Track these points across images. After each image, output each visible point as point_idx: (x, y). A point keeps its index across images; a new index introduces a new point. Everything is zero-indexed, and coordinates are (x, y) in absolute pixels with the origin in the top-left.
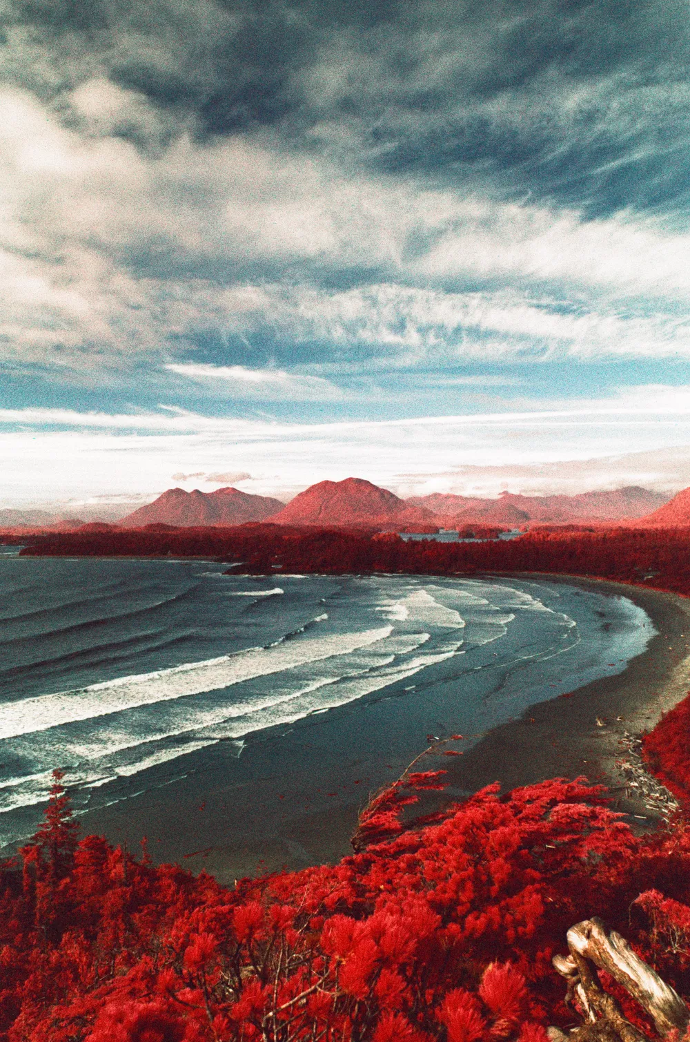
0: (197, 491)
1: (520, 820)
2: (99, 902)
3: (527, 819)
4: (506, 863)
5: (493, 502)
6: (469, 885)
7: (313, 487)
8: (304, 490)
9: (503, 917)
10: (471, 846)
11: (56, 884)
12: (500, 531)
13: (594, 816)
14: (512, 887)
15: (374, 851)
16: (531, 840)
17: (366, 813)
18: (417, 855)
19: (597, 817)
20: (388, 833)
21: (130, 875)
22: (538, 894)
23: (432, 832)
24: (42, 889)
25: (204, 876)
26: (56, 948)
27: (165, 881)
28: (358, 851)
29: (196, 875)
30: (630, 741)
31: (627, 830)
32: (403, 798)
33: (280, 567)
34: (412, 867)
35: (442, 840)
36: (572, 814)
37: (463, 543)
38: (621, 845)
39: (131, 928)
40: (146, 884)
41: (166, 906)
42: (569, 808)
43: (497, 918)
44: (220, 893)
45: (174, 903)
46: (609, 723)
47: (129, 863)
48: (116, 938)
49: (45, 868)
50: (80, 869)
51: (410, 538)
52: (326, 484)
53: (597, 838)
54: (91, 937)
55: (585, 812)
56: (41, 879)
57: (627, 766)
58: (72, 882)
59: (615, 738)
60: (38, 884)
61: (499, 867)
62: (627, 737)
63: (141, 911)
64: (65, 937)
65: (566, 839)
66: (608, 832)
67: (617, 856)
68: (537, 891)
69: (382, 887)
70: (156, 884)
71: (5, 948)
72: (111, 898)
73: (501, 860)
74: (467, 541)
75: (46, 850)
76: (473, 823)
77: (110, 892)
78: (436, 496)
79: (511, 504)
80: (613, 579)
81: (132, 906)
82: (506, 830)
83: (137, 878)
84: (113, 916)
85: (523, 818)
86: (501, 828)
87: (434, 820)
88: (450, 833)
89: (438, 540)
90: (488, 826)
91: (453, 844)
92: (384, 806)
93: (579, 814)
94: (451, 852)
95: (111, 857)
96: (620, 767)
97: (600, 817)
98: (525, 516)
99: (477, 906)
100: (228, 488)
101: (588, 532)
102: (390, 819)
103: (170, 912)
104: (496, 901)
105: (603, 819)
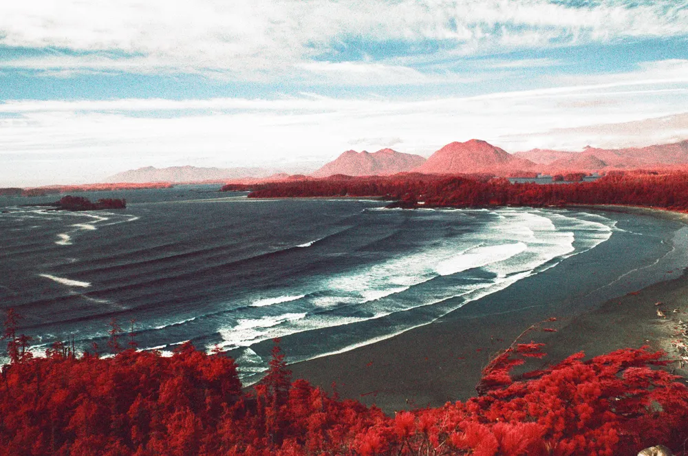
0: (365, 152)
1: (600, 378)
2: (306, 421)
3: (605, 377)
4: (589, 406)
5: (579, 154)
6: (561, 420)
7: (447, 146)
8: (439, 149)
9: (588, 443)
10: (564, 394)
11: (278, 409)
12: (583, 175)
13: (656, 377)
14: (595, 423)
15: (493, 395)
16: (609, 392)
17: (487, 369)
18: (524, 399)
19: (660, 378)
20: (502, 384)
21: (326, 405)
22: (614, 428)
23: (534, 384)
24: (269, 412)
25: (374, 408)
26: (279, 448)
27: (349, 410)
28: (481, 395)
29: (369, 407)
30: (684, 327)
31: (683, 388)
32: (514, 361)
33: (423, 203)
34: (520, 406)
35: (542, 389)
36: (641, 375)
37: (555, 185)
38: (679, 398)
39: (328, 439)
40: (336, 411)
41: (350, 426)
42: (638, 371)
43: (583, 444)
44: (385, 419)
45: (354, 424)
46: (667, 314)
47: (325, 398)
48: (318, 444)
49: (271, 398)
50: (293, 401)
51: (516, 182)
52: (455, 144)
53: (659, 393)
54: (301, 442)
55: (650, 374)
56: (269, 405)
57: (681, 345)
58: (288, 408)
59: (671, 325)
60: (267, 408)
61: (584, 409)
62: (681, 324)
63: (333, 428)
64: (285, 442)
65: (635, 392)
66: (669, 388)
67: (675, 406)
68: (613, 427)
69: (497, 419)
70: (342, 411)
71: (248, 447)
72: (314, 419)
73: (585, 405)
74: (558, 183)
75: (271, 387)
76: (565, 378)
77: (312, 415)
78: (536, 150)
79: (592, 155)
80: (672, 209)
81: (328, 424)
82: (591, 385)
83: (330, 407)
84: (316, 430)
85: (603, 376)
86: (586, 383)
87: (535, 376)
88: (548, 384)
89: (537, 183)
90: (577, 381)
91: (551, 393)
92: (499, 365)
93: (646, 375)
94: (549, 397)
95: (313, 394)
96: (676, 345)
97: (662, 378)
98: (603, 164)
99: (567, 435)
100: (387, 149)
101: (652, 175)
102: (504, 375)
103: (352, 431)
104: (581, 432)
105: (664, 380)
